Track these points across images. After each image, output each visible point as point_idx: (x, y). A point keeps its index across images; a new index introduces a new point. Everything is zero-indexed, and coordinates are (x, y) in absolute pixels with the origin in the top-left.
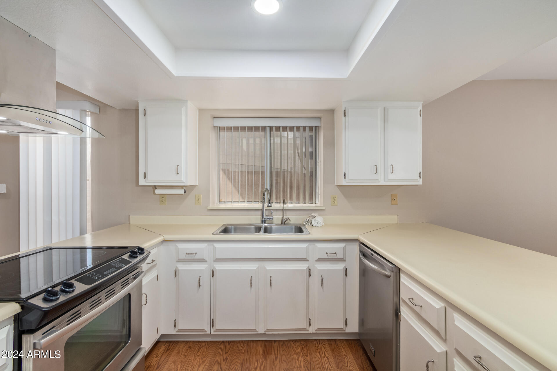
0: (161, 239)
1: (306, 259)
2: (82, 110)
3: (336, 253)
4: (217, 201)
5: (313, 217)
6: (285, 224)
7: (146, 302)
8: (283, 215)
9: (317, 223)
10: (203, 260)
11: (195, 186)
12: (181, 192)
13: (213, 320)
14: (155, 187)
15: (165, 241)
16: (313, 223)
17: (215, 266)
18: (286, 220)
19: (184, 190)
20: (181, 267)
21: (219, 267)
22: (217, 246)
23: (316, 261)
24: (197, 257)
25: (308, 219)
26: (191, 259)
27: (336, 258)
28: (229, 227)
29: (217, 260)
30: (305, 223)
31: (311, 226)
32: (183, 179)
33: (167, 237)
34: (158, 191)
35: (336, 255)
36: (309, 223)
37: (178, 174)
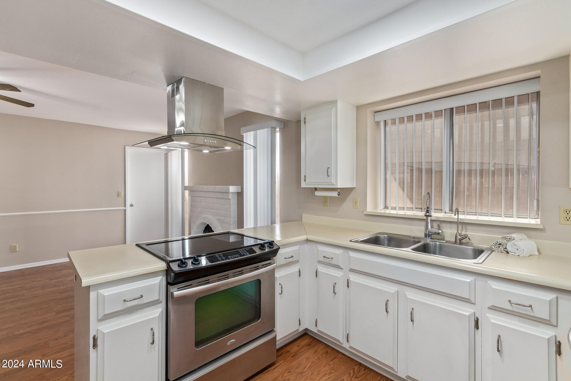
0: (304, 237)
1: (469, 299)
2: (272, 128)
3: (531, 306)
4: (381, 205)
5: (510, 239)
6: (461, 243)
7: (282, 292)
8: (458, 231)
9: (518, 250)
10: (338, 267)
11: (353, 188)
12: (335, 194)
13: (348, 334)
14: (316, 189)
15: (308, 241)
16: (509, 248)
17: (349, 276)
18: (462, 237)
19: (337, 192)
20: (322, 269)
21: (354, 278)
22: (352, 254)
23: (489, 308)
24: (333, 262)
25: (501, 241)
26: (328, 262)
27: (532, 314)
28: (381, 236)
29: (352, 270)
30: (493, 247)
31: (505, 252)
32: (333, 181)
33: (311, 237)
34: (317, 193)
35: (532, 309)
36: (501, 247)
37: (329, 176)
